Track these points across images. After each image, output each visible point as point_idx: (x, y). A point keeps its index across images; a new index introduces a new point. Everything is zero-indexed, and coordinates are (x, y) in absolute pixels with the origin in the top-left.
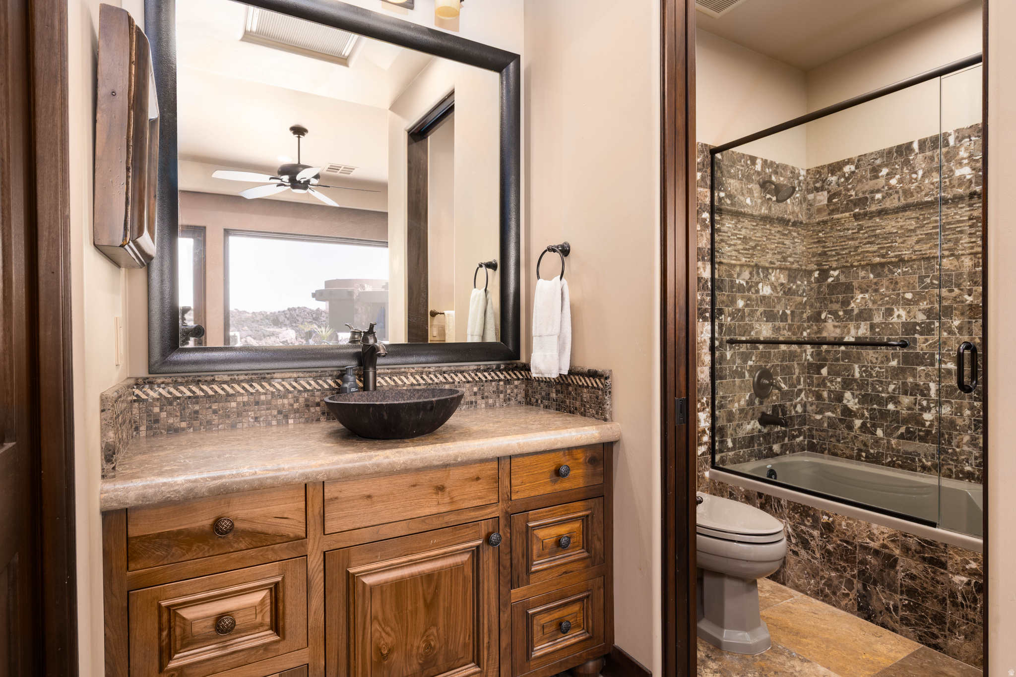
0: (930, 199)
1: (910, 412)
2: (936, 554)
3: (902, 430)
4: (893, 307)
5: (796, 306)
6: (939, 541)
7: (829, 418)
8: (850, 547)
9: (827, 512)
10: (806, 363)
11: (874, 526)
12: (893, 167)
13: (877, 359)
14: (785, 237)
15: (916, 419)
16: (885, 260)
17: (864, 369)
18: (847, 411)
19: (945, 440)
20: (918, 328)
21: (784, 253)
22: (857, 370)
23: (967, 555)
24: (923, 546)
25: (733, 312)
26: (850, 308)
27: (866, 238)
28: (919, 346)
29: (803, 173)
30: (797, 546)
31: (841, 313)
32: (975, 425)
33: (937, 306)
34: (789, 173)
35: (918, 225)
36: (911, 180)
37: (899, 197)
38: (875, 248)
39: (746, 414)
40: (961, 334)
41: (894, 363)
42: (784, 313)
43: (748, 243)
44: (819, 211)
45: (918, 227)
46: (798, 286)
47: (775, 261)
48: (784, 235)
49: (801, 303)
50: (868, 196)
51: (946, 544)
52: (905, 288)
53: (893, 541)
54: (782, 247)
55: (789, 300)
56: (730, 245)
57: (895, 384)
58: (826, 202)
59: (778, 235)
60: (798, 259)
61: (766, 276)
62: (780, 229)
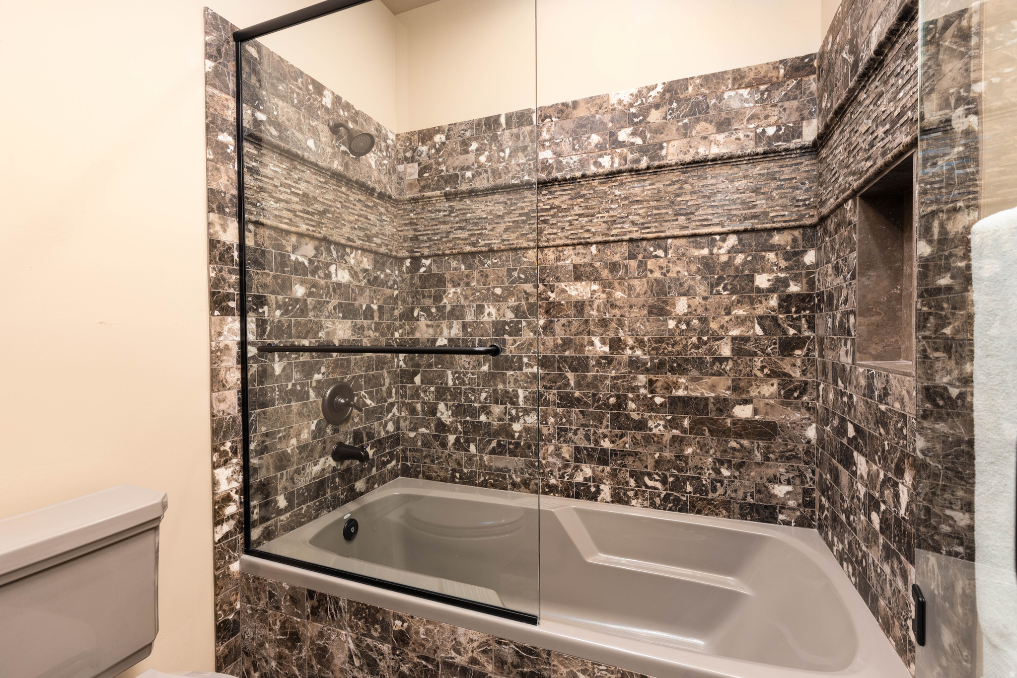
0: (516, 182)
1: (500, 423)
2: (537, 667)
3: (494, 444)
4: (484, 303)
5: (385, 300)
6: (541, 646)
7: (423, 435)
8: (430, 667)
9: (400, 613)
10: (399, 370)
11: (461, 630)
12: (482, 142)
13: (469, 363)
14: (369, 211)
15: (506, 431)
16: (476, 249)
17: (457, 375)
18: (441, 426)
19: (532, 452)
20: (507, 328)
21: (368, 230)
22: (450, 377)
23: (574, 664)
24: (521, 657)
25: (285, 303)
26: (442, 304)
27: (457, 223)
28: (509, 348)
29: (392, 136)
30: (362, 670)
31: (433, 310)
32: (558, 434)
33: (523, 303)
34: (373, 129)
35: (506, 211)
36: (499, 159)
37: (488, 178)
38: (465, 234)
39: (312, 451)
40: (545, 335)
41: (485, 368)
42: (369, 307)
43: (312, 204)
44: (411, 186)
45: (506, 213)
46: (386, 275)
47: (356, 239)
48: (367, 206)
49: (391, 297)
50: (459, 173)
51: (549, 651)
52: (495, 282)
53: (485, 652)
54: (365, 222)
55: (375, 292)
56: (278, 200)
57: (486, 392)
58: (416, 176)
59: (359, 206)
60: (386, 242)
61: (342, 257)
62: (363, 198)
